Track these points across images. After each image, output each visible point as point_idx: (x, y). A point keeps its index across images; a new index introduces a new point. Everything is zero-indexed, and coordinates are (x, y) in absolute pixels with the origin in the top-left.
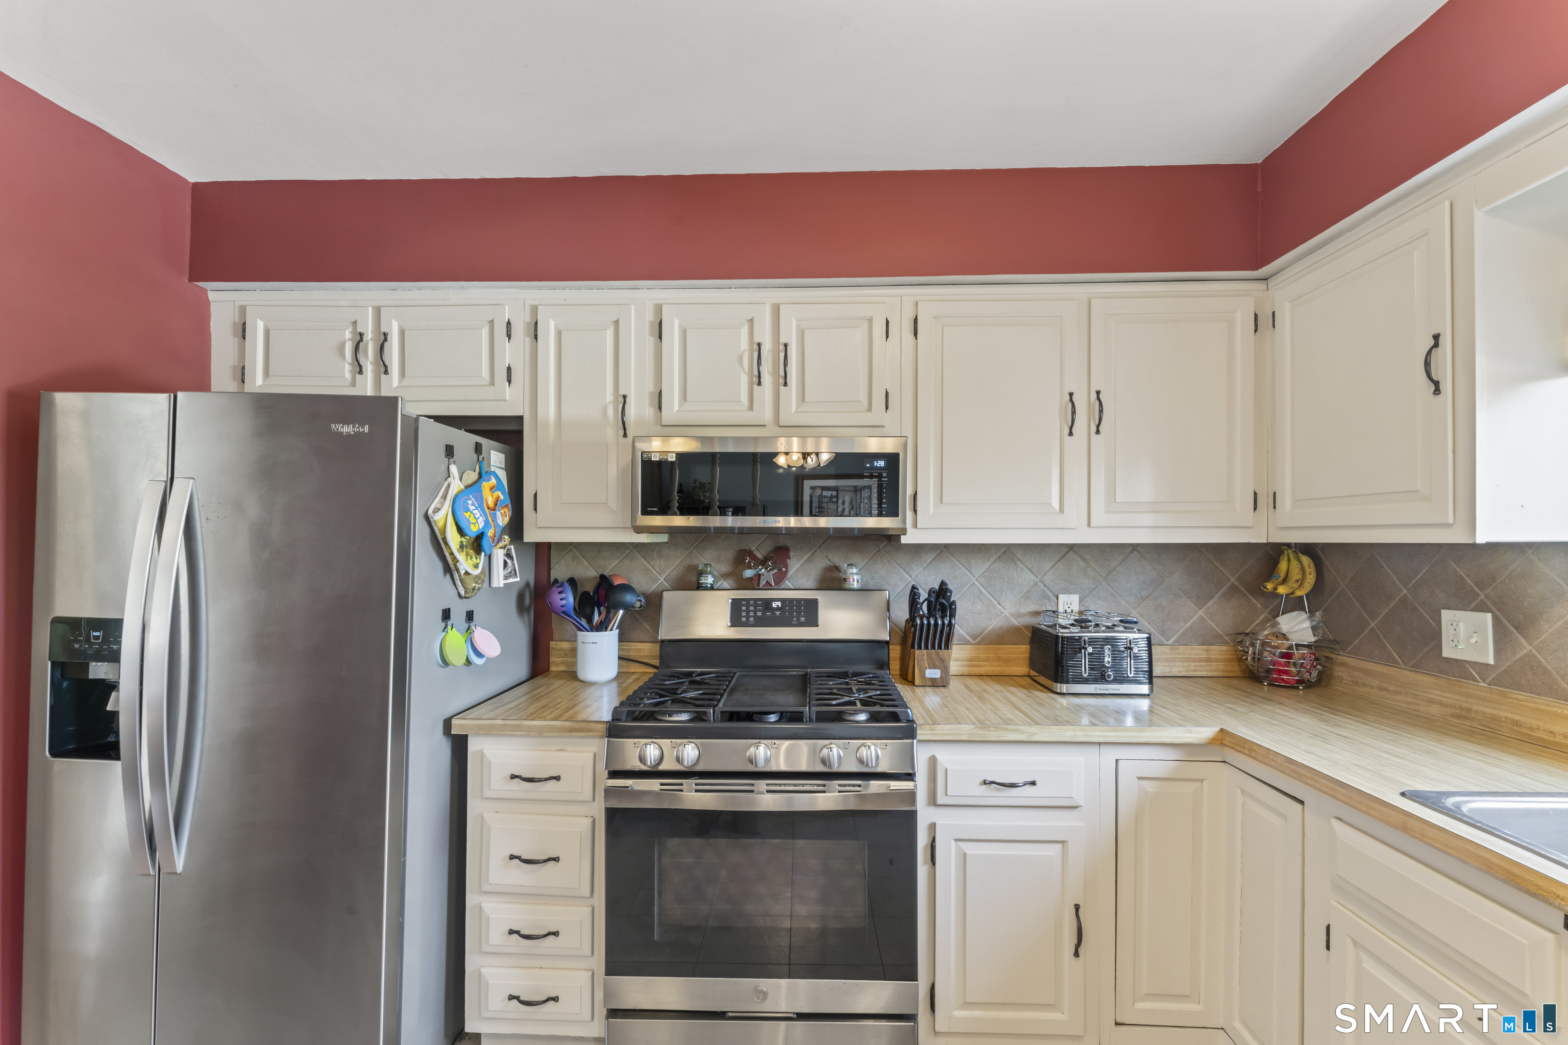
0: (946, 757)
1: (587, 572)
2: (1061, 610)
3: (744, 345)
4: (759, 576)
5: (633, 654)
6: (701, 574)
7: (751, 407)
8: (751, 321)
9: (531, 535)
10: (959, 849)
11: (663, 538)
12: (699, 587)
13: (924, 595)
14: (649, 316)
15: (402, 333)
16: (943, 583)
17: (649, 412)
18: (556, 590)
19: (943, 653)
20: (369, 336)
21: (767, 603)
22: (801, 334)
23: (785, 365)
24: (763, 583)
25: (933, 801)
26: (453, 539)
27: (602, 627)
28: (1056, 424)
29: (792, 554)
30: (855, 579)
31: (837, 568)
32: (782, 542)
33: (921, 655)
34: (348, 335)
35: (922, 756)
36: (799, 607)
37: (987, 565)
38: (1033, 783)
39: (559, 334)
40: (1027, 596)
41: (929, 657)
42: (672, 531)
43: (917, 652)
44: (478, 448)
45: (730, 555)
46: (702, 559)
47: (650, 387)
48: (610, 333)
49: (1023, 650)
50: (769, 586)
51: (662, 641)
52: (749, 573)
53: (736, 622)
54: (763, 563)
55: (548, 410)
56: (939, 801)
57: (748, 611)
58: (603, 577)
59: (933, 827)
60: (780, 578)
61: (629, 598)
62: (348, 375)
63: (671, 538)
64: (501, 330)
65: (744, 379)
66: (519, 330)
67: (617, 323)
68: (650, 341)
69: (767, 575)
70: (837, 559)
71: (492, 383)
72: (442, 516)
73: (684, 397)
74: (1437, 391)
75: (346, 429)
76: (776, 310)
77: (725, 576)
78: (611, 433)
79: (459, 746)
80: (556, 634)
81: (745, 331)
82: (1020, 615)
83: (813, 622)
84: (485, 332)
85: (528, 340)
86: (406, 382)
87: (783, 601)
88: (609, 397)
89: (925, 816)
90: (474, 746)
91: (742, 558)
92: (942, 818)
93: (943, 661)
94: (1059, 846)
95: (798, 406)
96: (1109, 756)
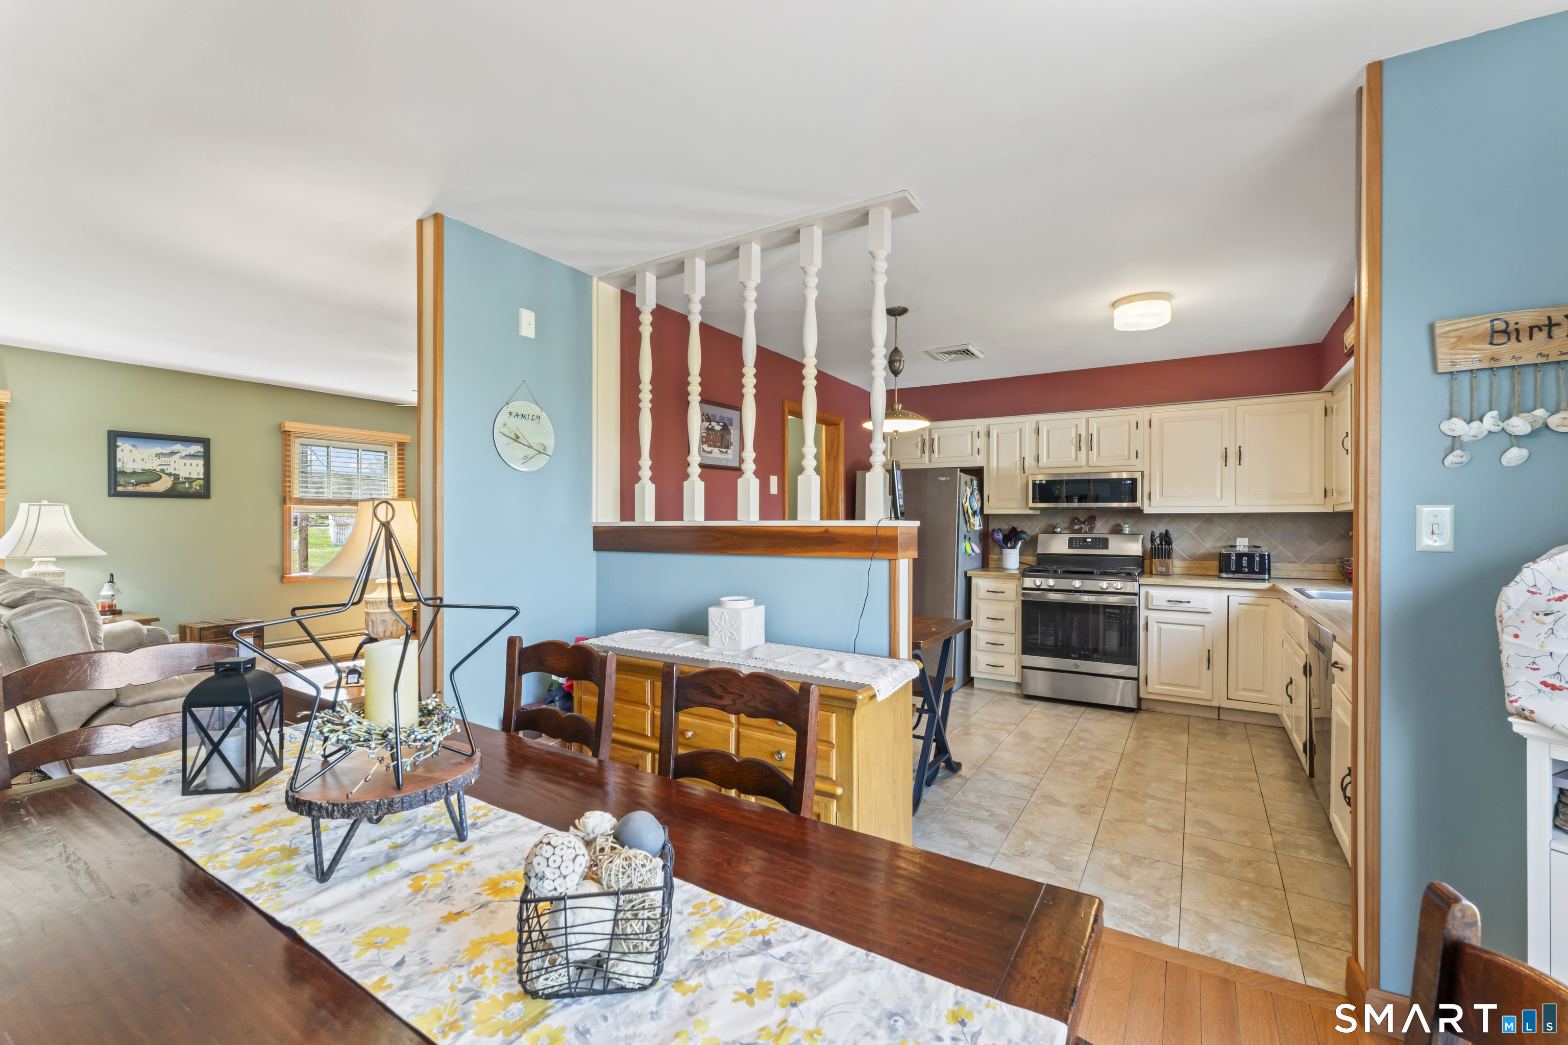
0: (1153, 591)
1: (1006, 527)
2: (1238, 544)
3: (1073, 435)
4: (1081, 528)
5: (1024, 561)
6: (1055, 527)
7: (1076, 459)
8: (1077, 425)
9: (986, 512)
10: (1158, 626)
11: (1038, 512)
12: (1054, 533)
13: (1157, 535)
14: (1034, 426)
15: (939, 438)
16: (1167, 531)
17: (1034, 463)
18: (995, 532)
19: (1167, 561)
20: (927, 440)
21: (1085, 539)
22: (1098, 430)
23: (1091, 442)
24: (1083, 531)
25: (1147, 608)
26: (970, 512)
27: (1013, 547)
28: (1220, 461)
29: (1097, 519)
30: (1127, 530)
31: (1119, 525)
32: (1093, 513)
33: (1156, 561)
34: (919, 440)
35: (1143, 590)
36: (1099, 541)
37: (1197, 524)
38: (1189, 602)
39: (998, 435)
40: (1219, 539)
41: (1160, 562)
42: (1042, 509)
43: (1154, 560)
44: (972, 479)
45: (1068, 520)
46: (1054, 521)
47: (1034, 453)
48: (1018, 434)
49: (1216, 564)
50: (1086, 532)
51: (1038, 554)
52: (1077, 527)
53: (1070, 546)
54: (1084, 523)
55: (994, 464)
56: (1150, 607)
57: (1076, 543)
58: (1013, 528)
59: (1147, 617)
60: (1091, 530)
61: (1024, 536)
62: (919, 454)
63: (1041, 512)
64: (975, 435)
65: (1073, 449)
66: (982, 435)
67: (1021, 430)
68: (1034, 436)
69: (1085, 528)
70: (1119, 521)
71: (972, 455)
72: (967, 505)
73: (1048, 457)
74: (1347, 453)
75: (943, 479)
76: (1087, 420)
77: (1066, 529)
78: (1018, 472)
79: (968, 580)
80: (991, 552)
81: (1074, 430)
82: (1215, 548)
83: (1105, 546)
84: (969, 436)
85: (986, 438)
86: (940, 456)
87: (1092, 538)
88: (1018, 458)
89: (1143, 613)
90: (974, 581)
91: (1074, 521)
92: (1153, 616)
93: (1166, 564)
94: (1201, 628)
95: (1097, 458)
96: (1225, 594)
